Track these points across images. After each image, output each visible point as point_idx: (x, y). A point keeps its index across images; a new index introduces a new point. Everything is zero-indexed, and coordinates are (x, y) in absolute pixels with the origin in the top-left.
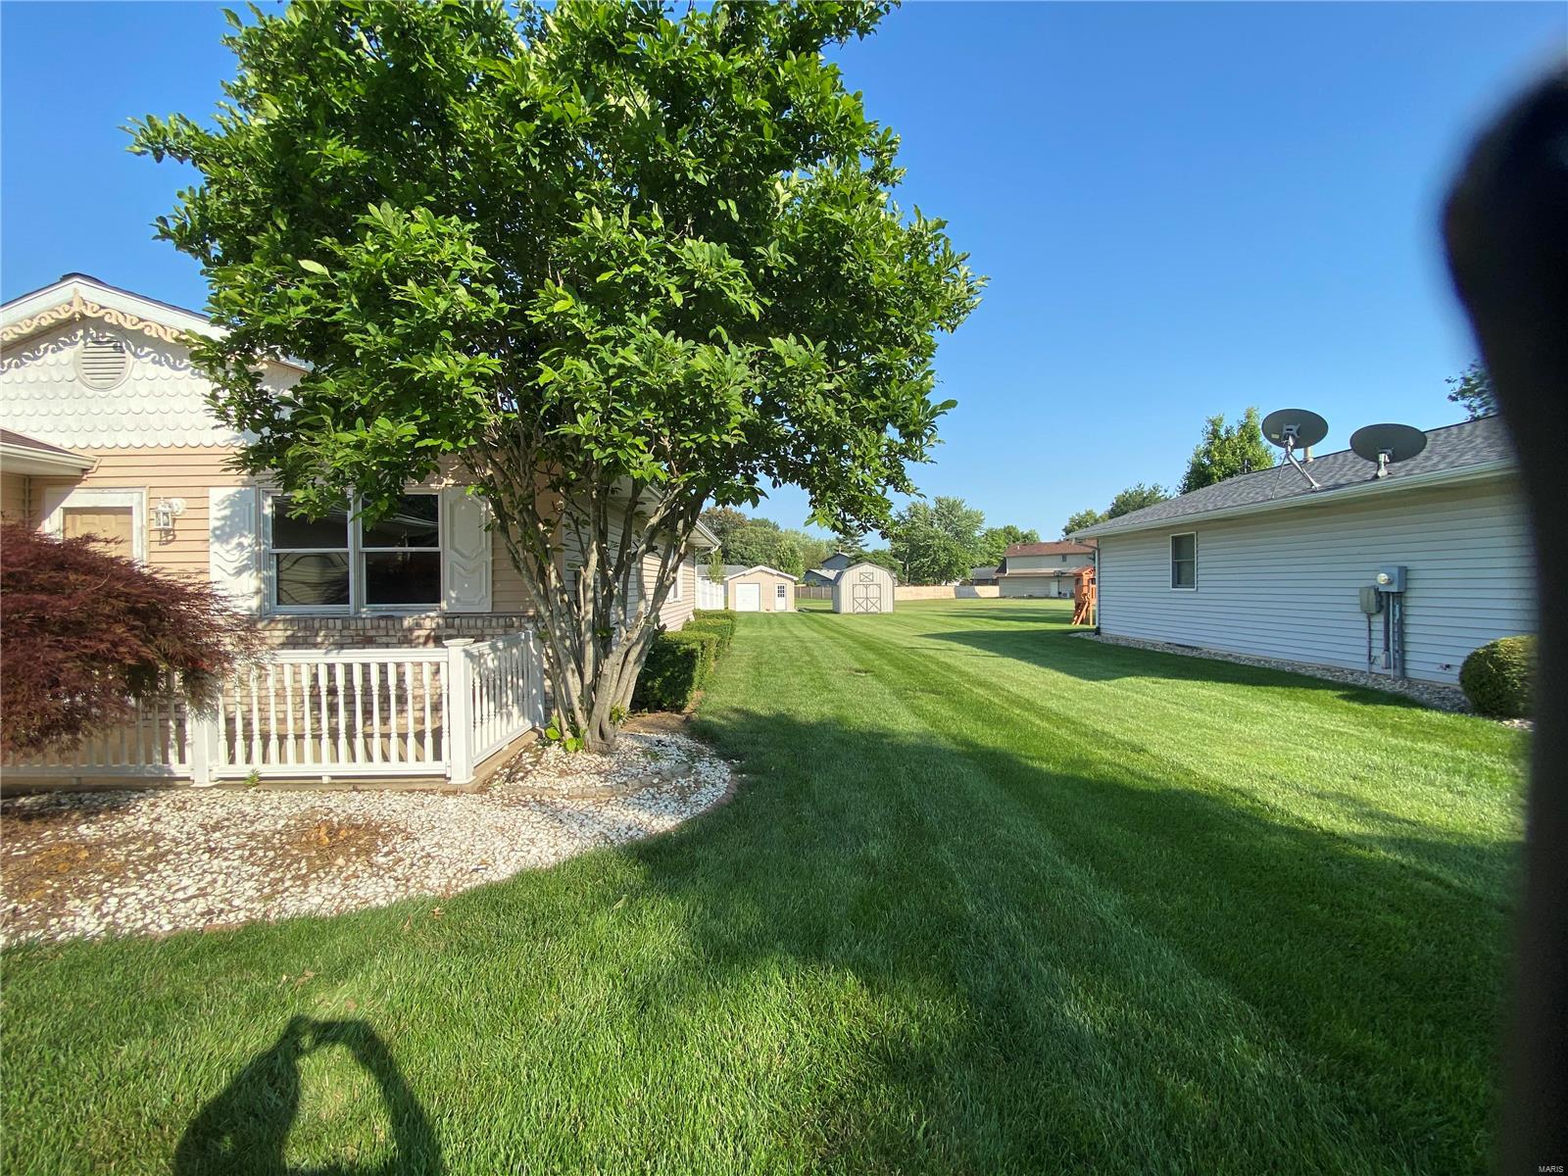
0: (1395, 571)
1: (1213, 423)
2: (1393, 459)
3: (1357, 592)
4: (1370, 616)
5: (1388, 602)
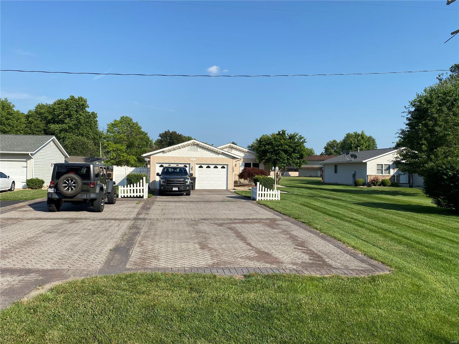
0: (354, 172)
2: (354, 158)
3: (352, 174)
5: (354, 176)
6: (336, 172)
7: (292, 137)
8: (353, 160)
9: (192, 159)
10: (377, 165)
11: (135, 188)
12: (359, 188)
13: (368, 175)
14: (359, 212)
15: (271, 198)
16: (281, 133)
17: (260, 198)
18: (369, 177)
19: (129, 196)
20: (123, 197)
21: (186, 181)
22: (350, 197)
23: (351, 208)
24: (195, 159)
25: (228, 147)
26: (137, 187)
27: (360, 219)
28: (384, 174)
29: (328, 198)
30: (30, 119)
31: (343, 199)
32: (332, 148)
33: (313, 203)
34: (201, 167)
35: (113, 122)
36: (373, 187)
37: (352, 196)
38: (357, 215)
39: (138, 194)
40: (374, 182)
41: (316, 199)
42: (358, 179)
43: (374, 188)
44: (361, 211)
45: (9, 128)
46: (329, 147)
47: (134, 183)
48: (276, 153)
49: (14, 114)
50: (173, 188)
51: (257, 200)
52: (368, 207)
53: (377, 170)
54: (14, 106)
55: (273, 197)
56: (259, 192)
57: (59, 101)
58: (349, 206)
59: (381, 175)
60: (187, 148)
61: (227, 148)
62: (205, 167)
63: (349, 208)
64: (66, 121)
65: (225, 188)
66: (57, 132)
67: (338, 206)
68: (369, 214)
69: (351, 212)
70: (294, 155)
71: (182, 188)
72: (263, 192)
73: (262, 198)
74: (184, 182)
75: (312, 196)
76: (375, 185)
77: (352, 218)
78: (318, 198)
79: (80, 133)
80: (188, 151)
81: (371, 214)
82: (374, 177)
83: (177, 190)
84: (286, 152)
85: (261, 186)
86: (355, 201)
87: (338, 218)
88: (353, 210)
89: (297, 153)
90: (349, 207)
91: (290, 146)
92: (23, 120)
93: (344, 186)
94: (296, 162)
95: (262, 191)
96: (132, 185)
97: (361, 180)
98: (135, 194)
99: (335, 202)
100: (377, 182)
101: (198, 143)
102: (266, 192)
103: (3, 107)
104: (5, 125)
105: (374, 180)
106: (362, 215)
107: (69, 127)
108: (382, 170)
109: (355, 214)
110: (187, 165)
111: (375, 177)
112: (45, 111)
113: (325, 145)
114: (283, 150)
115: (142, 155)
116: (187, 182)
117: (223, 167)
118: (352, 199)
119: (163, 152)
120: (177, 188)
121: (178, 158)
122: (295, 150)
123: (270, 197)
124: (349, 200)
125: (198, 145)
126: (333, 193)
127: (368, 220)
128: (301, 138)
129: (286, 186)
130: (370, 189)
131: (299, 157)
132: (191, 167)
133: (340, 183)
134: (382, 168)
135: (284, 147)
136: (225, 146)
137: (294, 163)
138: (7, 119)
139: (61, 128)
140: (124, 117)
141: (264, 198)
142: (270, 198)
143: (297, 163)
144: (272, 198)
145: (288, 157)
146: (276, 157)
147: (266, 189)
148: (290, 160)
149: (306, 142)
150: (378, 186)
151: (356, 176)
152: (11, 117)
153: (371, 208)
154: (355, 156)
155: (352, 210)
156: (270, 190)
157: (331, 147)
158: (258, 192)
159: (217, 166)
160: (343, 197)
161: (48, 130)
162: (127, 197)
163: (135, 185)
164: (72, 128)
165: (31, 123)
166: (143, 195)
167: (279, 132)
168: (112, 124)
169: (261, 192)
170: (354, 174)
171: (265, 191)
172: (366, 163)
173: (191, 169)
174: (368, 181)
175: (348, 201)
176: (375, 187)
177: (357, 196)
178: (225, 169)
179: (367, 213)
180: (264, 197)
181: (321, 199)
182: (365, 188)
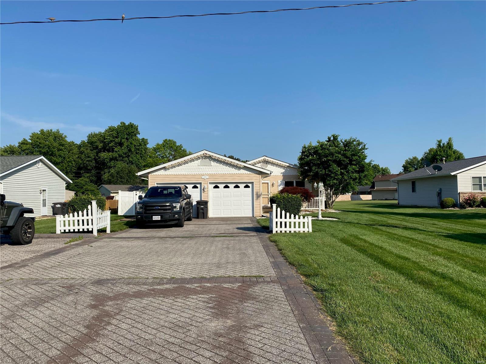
0: (439, 189)
1: (439, 142)
2: (438, 171)
3: (436, 193)
4: (438, 197)
5: (439, 194)
6: (414, 190)
7: (348, 144)
8: (436, 173)
9: (203, 177)
10: (473, 178)
11: (81, 218)
12: (446, 210)
13: (459, 193)
14: (450, 256)
15: (297, 229)
16: (332, 139)
17: (279, 229)
18: (461, 195)
19: (73, 231)
20: (63, 231)
21: (174, 205)
22: (433, 224)
23: (433, 245)
24: (207, 177)
25: (262, 162)
26: (83, 216)
27: (454, 276)
28: (483, 191)
29: (396, 227)
30: (82, 149)
31: (420, 228)
32: (412, 166)
33: (364, 237)
34: (216, 187)
35: (155, 147)
36: (469, 208)
37: (436, 222)
38: (444, 262)
39: (86, 227)
40: (470, 202)
41: (376, 229)
42: (446, 199)
43: (470, 210)
44: (453, 252)
45: (60, 159)
46: (408, 165)
47: (79, 211)
48: (326, 165)
49: (65, 145)
50: (153, 217)
51: (274, 232)
52: (466, 243)
53: (473, 185)
54: (66, 136)
55: (299, 227)
56: (277, 220)
57: (110, 128)
58: (430, 242)
59: (480, 191)
60: (196, 162)
61: (260, 162)
62: (221, 186)
63: (430, 247)
64: (116, 149)
65: (251, 215)
66: (107, 161)
67: (408, 241)
68: (473, 259)
69: (433, 254)
70: (350, 168)
71: (167, 217)
72: (283, 220)
73: (281, 229)
74: (170, 207)
75: (371, 225)
76: (471, 206)
77: (434, 273)
78: (379, 227)
79: (129, 161)
80: (198, 166)
81: (477, 260)
82: (468, 195)
83: (160, 219)
84: (339, 163)
85: (279, 209)
86: (443, 231)
87: (403, 274)
88: (438, 249)
89: (354, 165)
90: (430, 244)
91: (344, 155)
92: (76, 150)
93: (426, 208)
94: (354, 177)
95: (281, 218)
96: (76, 214)
97: (450, 200)
98: (81, 228)
99: (407, 233)
100: (474, 202)
101: (211, 154)
102: (288, 220)
103: (55, 138)
104: (57, 156)
105: (469, 199)
106: (456, 263)
107: (119, 155)
108: (481, 185)
109: (441, 260)
110: (197, 185)
111: (470, 194)
112: (96, 140)
113: (404, 163)
114: (335, 161)
115: (136, 174)
116: (175, 207)
117: (247, 187)
118: (437, 228)
119: (164, 168)
120: (160, 217)
121: (185, 176)
122: (351, 161)
123: (295, 227)
124: (431, 229)
125: (210, 157)
126: (408, 218)
127: (474, 279)
128: (359, 144)
129: (342, 211)
130: (463, 211)
131: (357, 169)
132: (202, 188)
133: (420, 205)
134: (480, 181)
135: (336, 157)
136: (257, 160)
137: (351, 178)
138: (59, 150)
139: (111, 157)
140: (166, 140)
141: (286, 229)
142: (295, 230)
143: (356, 179)
144: (299, 229)
145: (342, 171)
146: (325, 171)
147: (288, 214)
148: (346, 175)
149: (366, 149)
150: (477, 206)
151: (442, 194)
152: (62, 148)
153: (472, 244)
154: (439, 169)
155: (434, 250)
156: (295, 216)
157: (410, 164)
158: (275, 220)
159: (239, 185)
160: (421, 224)
161: (99, 160)
162: (69, 232)
163: (80, 212)
164: (122, 156)
165: (81, 153)
166: (92, 229)
167: (329, 138)
168: (154, 148)
169: (279, 220)
170: (439, 192)
171: (286, 218)
172: (455, 177)
173: (202, 191)
174: (461, 201)
175: (429, 232)
176: (472, 208)
177: (444, 222)
178: (250, 189)
179: (467, 256)
180: (286, 227)
181: (384, 228)
182: (457, 210)
